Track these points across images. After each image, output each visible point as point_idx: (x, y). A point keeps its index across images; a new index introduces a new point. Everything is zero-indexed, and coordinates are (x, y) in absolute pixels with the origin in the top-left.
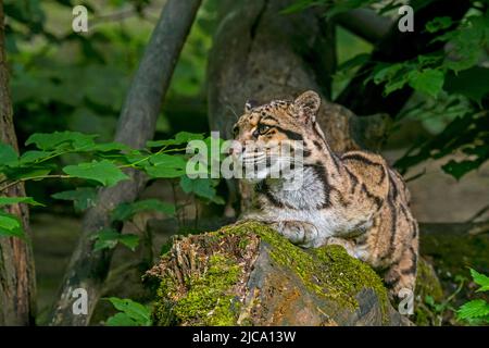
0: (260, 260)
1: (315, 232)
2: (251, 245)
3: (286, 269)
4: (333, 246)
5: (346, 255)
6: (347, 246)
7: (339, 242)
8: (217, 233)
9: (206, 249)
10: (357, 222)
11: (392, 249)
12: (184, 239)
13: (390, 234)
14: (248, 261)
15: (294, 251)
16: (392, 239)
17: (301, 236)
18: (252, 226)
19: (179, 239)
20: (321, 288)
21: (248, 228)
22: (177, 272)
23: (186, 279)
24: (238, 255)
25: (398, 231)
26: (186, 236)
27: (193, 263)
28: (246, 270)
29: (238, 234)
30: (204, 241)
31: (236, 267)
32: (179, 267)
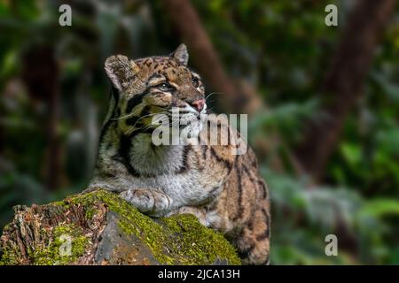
0: (108, 230)
1: (166, 201)
2: (99, 215)
3: (135, 239)
4: (184, 215)
5: (198, 224)
6: (199, 215)
7: (191, 211)
8: (62, 202)
9: (50, 220)
10: (210, 188)
11: (241, 210)
12: (27, 209)
13: (237, 195)
14: (95, 232)
15: (144, 220)
16: (240, 200)
17: (150, 205)
18: (99, 195)
19: (22, 210)
20: (172, 260)
21: (95, 197)
22: (20, 244)
23: (29, 251)
24: (85, 225)
25: (244, 191)
26: (29, 206)
27: (37, 234)
28: (93, 241)
29: (85, 203)
30: (48, 211)
31: (82, 238)
32: (22, 239)
